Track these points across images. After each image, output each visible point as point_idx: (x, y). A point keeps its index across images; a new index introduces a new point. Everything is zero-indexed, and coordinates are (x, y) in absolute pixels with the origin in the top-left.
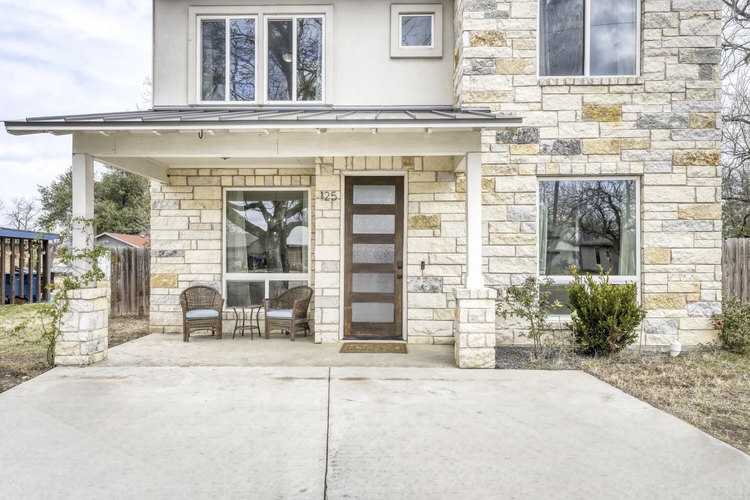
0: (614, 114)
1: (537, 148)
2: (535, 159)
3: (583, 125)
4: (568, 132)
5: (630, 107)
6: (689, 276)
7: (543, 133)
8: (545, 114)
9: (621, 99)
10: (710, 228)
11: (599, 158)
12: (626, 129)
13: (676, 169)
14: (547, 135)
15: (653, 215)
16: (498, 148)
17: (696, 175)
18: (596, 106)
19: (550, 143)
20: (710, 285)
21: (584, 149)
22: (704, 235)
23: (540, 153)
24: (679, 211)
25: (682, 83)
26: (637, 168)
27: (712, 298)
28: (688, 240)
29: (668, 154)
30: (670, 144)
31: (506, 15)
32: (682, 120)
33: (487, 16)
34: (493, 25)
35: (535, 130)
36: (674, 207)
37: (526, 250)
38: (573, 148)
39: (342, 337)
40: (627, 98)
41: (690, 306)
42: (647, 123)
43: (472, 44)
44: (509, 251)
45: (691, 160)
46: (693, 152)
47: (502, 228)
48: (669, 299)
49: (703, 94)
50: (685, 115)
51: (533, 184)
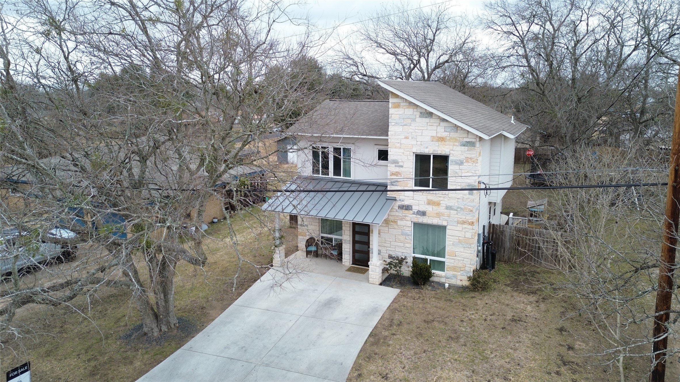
0: (438, 204)
1: (411, 212)
2: (411, 216)
3: (427, 206)
4: (422, 208)
5: (443, 202)
6: (461, 262)
7: (413, 208)
8: (414, 201)
9: (440, 199)
10: (470, 247)
11: (432, 218)
12: (442, 209)
13: (459, 225)
14: (415, 208)
15: (450, 240)
16: (399, 210)
17: (465, 228)
18: (432, 200)
19: (416, 211)
20: (469, 266)
21: (427, 214)
22: (467, 249)
23: (412, 214)
24: (459, 239)
25: (462, 196)
26: (445, 223)
27: (469, 270)
28: (462, 250)
29: (456, 220)
30: (457, 216)
31: (402, 167)
32: (461, 208)
33: (396, 166)
34: (397, 169)
35: (411, 206)
36: (457, 238)
37: (407, 245)
38: (423, 214)
39: (351, 263)
40: (442, 199)
41: (462, 272)
42: (448, 208)
43: (391, 175)
44: (402, 244)
45: (464, 223)
46: (465, 220)
47: (400, 237)
48: (454, 269)
49: (469, 200)
50: (462, 207)
51: (409, 224)
